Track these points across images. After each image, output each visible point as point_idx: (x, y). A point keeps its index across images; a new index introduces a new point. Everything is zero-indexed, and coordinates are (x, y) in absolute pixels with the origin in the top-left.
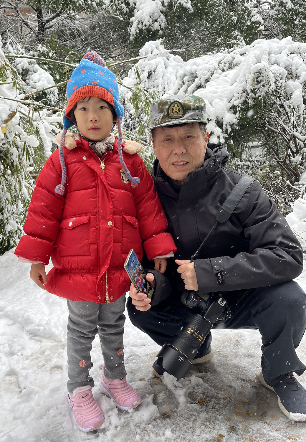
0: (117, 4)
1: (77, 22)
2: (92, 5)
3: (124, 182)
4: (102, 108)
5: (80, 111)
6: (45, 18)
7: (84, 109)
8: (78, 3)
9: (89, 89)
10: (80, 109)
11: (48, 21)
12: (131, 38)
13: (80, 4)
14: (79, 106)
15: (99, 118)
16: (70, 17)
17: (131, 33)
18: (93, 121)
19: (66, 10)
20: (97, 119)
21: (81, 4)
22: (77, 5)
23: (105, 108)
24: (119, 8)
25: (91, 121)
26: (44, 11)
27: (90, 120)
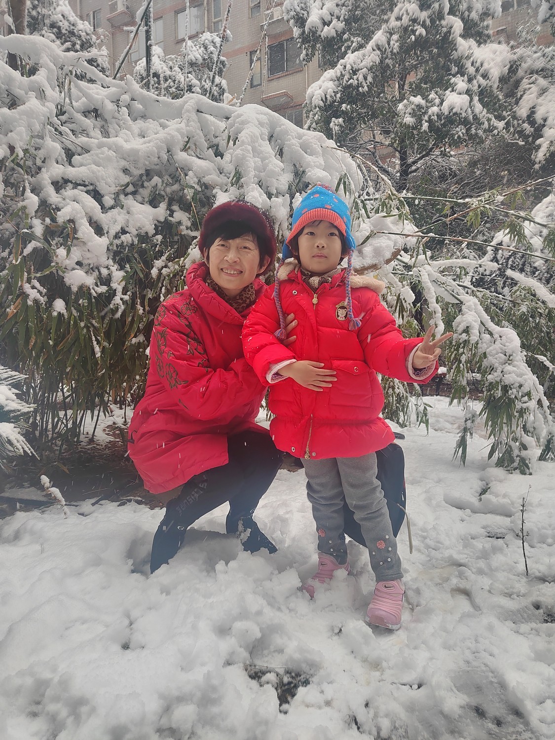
0: (516, 126)
1: (452, 159)
2: (476, 134)
3: (339, 318)
4: (332, 234)
5: (307, 236)
6: (410, 160)
7: (312, 234)
8: (457, 135)
9: (322, 212)
10: (307, 234)
11: (414, 163)
12: (537, 166)
13: (459, 137)
14: (306, 231)
15: (327, 245)
16: (444, 154)
17: (537, 160)
18: (320, 247)
19: (440, 145)
20: (325, 246)
21: (461, 135)
22: (456, 138)
23: (336, 235)
24: (519, 129)
25: (318, 246)
26: (409, 151)
27: (316, 245)
